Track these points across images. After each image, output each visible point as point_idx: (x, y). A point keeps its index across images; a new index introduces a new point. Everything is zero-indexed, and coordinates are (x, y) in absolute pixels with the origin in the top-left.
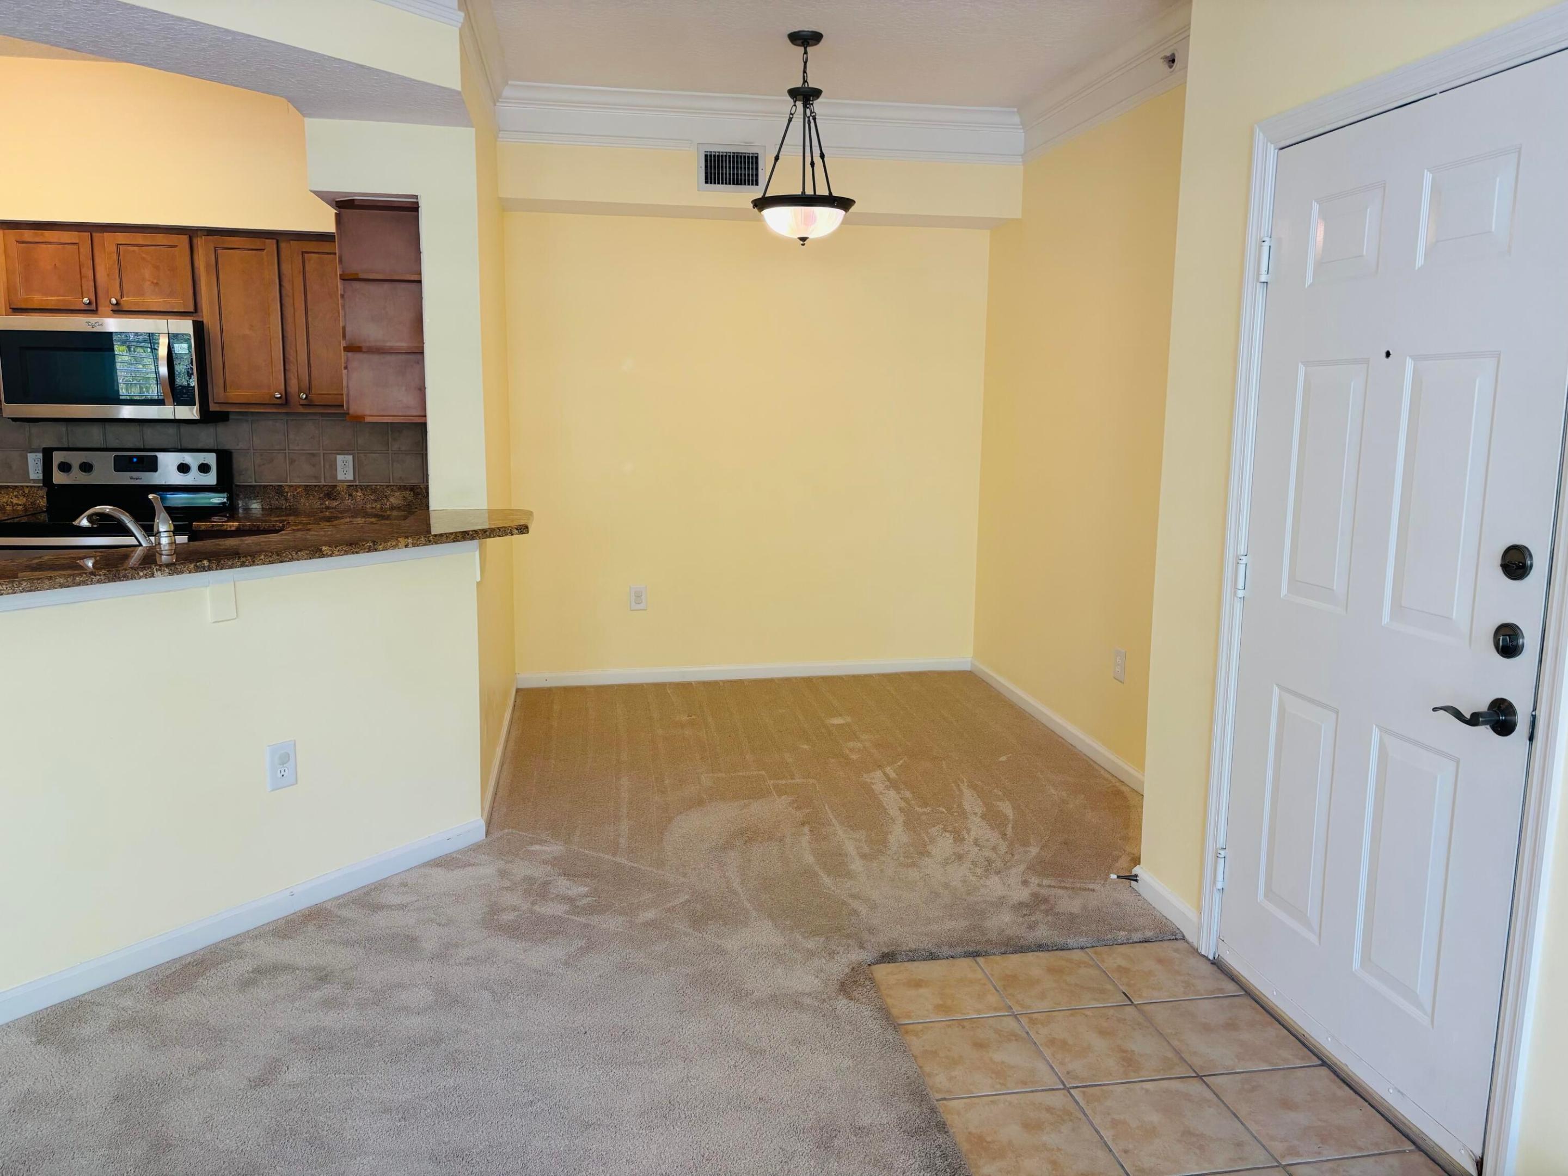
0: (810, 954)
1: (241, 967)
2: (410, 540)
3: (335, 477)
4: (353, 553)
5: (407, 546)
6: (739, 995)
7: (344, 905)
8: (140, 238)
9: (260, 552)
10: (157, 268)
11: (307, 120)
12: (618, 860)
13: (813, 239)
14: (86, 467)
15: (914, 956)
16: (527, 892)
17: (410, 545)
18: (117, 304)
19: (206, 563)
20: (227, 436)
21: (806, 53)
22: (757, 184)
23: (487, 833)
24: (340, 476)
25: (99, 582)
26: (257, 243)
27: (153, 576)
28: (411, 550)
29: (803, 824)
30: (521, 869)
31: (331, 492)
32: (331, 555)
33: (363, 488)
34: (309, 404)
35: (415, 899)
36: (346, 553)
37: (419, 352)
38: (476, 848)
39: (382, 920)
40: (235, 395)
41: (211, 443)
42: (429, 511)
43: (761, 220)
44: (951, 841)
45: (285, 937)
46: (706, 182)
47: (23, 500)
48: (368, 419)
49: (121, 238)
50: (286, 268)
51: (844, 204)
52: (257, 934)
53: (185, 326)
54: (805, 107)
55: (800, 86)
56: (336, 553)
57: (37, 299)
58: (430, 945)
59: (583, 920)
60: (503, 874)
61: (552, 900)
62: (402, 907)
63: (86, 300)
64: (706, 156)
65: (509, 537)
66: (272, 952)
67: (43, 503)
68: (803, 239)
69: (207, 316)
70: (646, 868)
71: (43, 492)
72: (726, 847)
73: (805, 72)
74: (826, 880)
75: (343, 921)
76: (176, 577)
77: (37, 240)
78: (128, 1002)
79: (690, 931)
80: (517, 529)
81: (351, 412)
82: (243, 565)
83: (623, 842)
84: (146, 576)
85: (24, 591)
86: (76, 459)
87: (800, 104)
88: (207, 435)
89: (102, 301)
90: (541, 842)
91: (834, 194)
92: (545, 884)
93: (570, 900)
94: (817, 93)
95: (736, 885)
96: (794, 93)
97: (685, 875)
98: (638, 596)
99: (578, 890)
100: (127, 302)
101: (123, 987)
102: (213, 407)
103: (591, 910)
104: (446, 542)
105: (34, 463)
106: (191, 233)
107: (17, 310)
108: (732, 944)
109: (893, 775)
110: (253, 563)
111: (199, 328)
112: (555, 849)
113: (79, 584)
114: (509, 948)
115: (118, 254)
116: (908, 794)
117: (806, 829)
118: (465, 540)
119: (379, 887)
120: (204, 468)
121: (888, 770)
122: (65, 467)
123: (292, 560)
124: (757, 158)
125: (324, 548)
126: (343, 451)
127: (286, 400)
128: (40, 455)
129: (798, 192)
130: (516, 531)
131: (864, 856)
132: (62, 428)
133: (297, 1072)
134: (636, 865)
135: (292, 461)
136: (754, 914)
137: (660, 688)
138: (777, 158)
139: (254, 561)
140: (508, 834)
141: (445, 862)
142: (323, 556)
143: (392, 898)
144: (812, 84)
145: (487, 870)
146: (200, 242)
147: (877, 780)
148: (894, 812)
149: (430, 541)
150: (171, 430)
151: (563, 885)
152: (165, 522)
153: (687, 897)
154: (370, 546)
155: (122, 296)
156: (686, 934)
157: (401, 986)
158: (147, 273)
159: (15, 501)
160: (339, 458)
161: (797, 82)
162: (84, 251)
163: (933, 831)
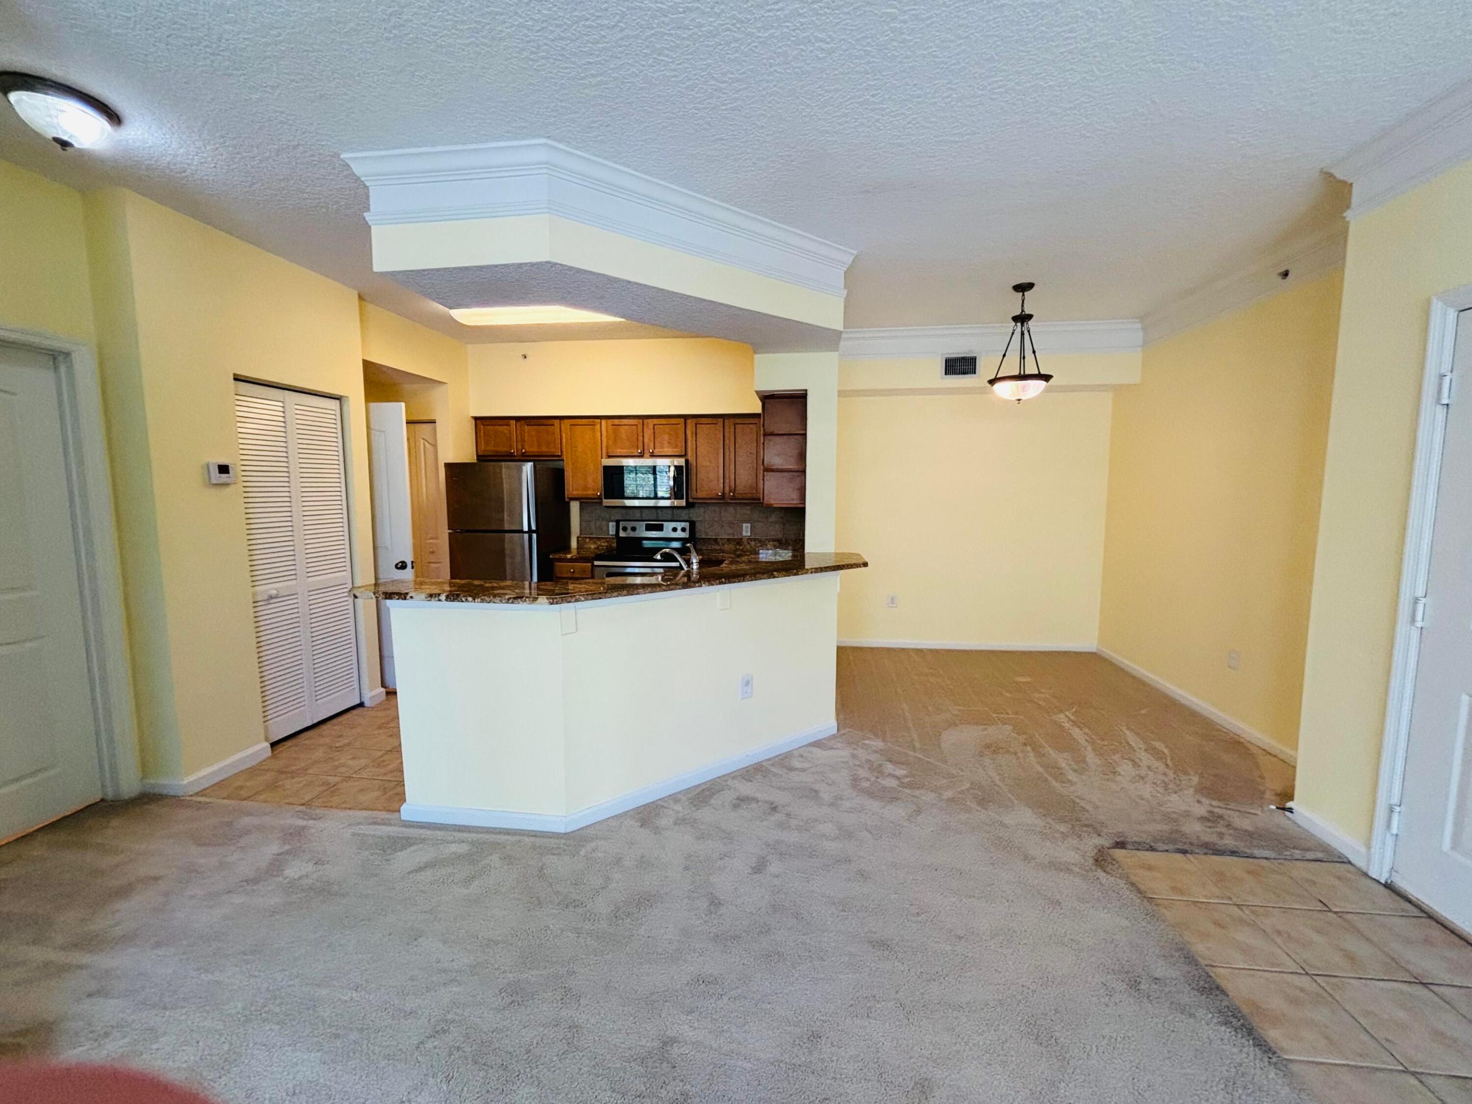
0: (1065, 836)
1: (730, 796)
3: (742, 534)
6: (1027, 858)
7: (772, 765)
8: (663, 421)
9: (747, 575)
10: (670, 434)
11: (756, 356)
12: (918, 755)
13: (1025, 401)
14: (634, 529)
15: (1139, 846)
16: (871, 770)
18: (653, 452)
19: (723, 580)
20: (695, 514)
21: (1023, 295)
22: (975, 373)
23: (838, 730)
24: (744, 534)
26: (714, 421)
29: (1025, 744)
30: (862, 754)
31: (739, 542)
33: (755, 540)
34: (734, 498)
35: (809, 766)
37: (804, 472)
38: (835, 737)
39: (795, 777)
40: (700, 495)
41: (686, 518)
43: (992, 392)
44: (1131, 766)
45: (747, 780)
46: (946, 374)
47: (606, 544)
48: (775, 506)
49: (656, 421)
50: (727, 430)
51: (1047, 378)
52: (732, 776)
53: (681, 462)
54: (1022, 326)
55: (1019, 313)
57: (619, 451)
58: (826, 796)
59: (908, 791)
60: (854, 756)
61: (887, 776)
62: (803, 770)
63: (639, 451)
64: (946, 360)
66: (746, 789)
67: (614, 545)
68: (1019, 400)
69: (689, 457)
70: (937, 763)
71: (615, 541)
72: (981, 754)
73: (1023, 306)
74: (1054, 783)
75: (775, 775)
77: (620, 424)
78: (678, 807)
79: (979, 808)
80: (863, 564)
81: (765, 502)
82: (739, 581)
83: (917, 745)
86: (629, 525)
87: (1019, 324)
88: (684, 514)
89: (646, 451)
90: (869, 738)
91: (1042, 372)
92: (880, 766)
93: (898, 778)
94: (1030, 317)
95: (997, 779)
96: (1015, 319)
97: (962, 770)
98: (892, 599)
99: (900, 772)
100: (656, 452)
101: (674, 798)
102: (691, 500)
103: (910, 786)
105: (612, 525)
106: (685, 417)
107: (610, 457)
108: (1008, 820)
109: (1073, 718)
110: (744, 581)
111: (687, 461)
112: (878, 744)
114: (874, 805)
115: (654, 428)
116: (1087, 730)
117: (1029, 748)
119: (787, 755)
120: (683, 530)
121: (1067, 713)
122: (625, 529)
123: (760, 579)
124: (975, 359)
126: (747, 522)
127: (723, 496)
128: (615, 524)
129: (1016, 373)
130: (862, 566)
131: (1075, 771)
132: (624, 511)
133: (775, 867)
134: (929, 760)
135: (723, 526)
136: (1016, 802)
138: (1004, 355)
140: (849, 732)
141: (818, 744)
142: (774, 577)
143: (797, 764)
144: (1027, 312)
145: (843, 753)
146: (689, 421)
147: (1061, 718)
148: (1083, 742)
150: (670, 512)
151: (889, 768)
152: (696, 557)
153: (968, 785)
155: (654, 448)
156: (977, 811)
157: (816, 820)
158: (666, 437)
159: (603, 544)
160: (745, 525)
161: (1018, 312)
162: (640, 427)
163: (1116, 757)
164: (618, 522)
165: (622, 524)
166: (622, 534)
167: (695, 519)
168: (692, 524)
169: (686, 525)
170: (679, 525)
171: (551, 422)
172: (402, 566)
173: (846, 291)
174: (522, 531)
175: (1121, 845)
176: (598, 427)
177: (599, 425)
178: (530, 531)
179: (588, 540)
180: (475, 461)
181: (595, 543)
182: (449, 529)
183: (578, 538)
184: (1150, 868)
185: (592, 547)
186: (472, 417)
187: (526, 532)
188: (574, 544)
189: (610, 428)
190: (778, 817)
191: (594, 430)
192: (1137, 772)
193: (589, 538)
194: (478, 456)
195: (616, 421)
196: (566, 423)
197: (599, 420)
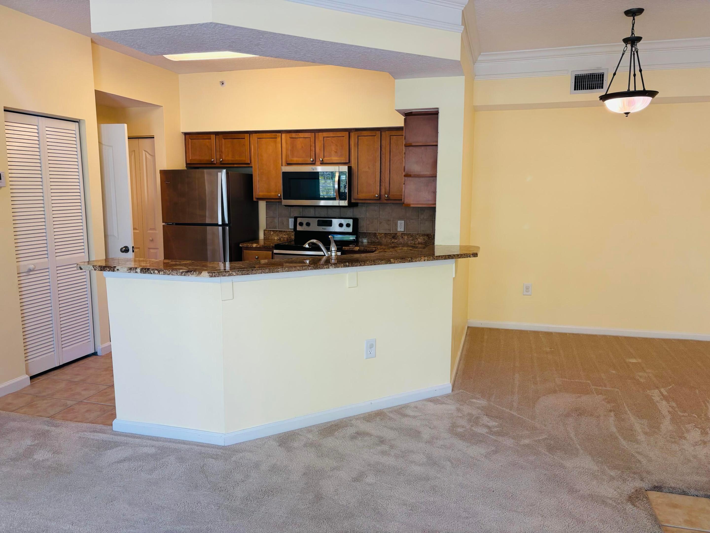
0: (612, 478)
1: (351, 431)
2: (426, 258)
3: (396, 229)
4: (403, 262)
5: (425, 260)
6: (572, 491)
7: (391, 412)
8: (331, 134)
9: (367, 260)
10: (337, 145)
11: (396, 81)
12: (512, 412)
13: (633, 113)
14: (308, 224)
15: (674, 491)
16: (469, 421)
18: (322, 160)
19: (347, 264)
20: (358, 212)
21: (634, 19)
22: (602, 88)
23: (453, 390)
24: (399, 230)
25: (311, 269)
26: (373, 133)
27: (329, 268)
28: (427, 262)
29: (610, 411)
30: (467, 409)
31: (394, 236)
32: (394, 263)
33: (408, 235)
34: (388, 199)
35: (420, 414)
36: (400, 262)
37: (435, 177)
38: (447, 396)
39: (406, 422)
40: (362, 196)
41: (351, 215)
42: (434, 246)
43: (604, 106)
44: (700, 433)
45: (368, 421)
46: (575, 90)
47: (286, 236)
48: (412, 206)
49: (325, 134)
50: (383, 142)
51: (652, 94)
52: (358, 418)
53: (345, 169)
54: (632, 47)
55: (630, 36)
56: (396, 262)
57: (295, 160)
58: (425, 436)
59: (494, 437)
60: (458, 410)
61: (481, 426)
62: (414, 417)
63: (312, 159)
64: (576, 77)
65: (469, 258)
66: (364, 427)
67: (293, 237)
68: (627, 113)
69: (353, 165)
70: (526, 419)
71: (293, 233)
72: (568, 415)
73: (633, 29)
74: (624, 443)
75: (390, 419)
76: (337, 269)
77: (297, 137)
78: (310, 436)
79: (547, 453)
80: (472, 255)
81: (405, 202)
82: (360, 265)
83: (515, 404)
84: (326, 268)
85: (286, 271)
86: (305, 221)
87: (629, 46)
88: (350, 212)
89: (317, 160)
90: (476, 398)
91: (647, 89)
92: (477, 418)
93: (489, 427)
94: (639, 39)
95: (572, 435)
96: (626, 41)
97: (545, 426)
98: (527, 288)
99: (492, 423)
100: (326, 160)
101: (309, 430)
102: (353, 201)
103: (499, 434)
104: (441, 260)
105: (291, 221)
106: (349, 131)
107: (289, 164)
108: (569, 464)
109: (665, 393)
110: (364, 265)
111: (350, 169)
112: (483, 402)
114: (460, 444)
115: (324, 140)
116: (674, 404)
117: (612, 414)
118: (449, 259)
119: (406, 406)
120: (348, 225)
121: (662, 390)
122: (301, 224)
123: (379, 264)
124: (603, 75)
125: (391, 260)
126: (401, 219)
127: (380, 197)
128: (293, 219)
129: (625, 89)
130: (472, 256)
131: (646, 433)
132: (301, 209)
133: (370, 479)
134: (521, 417)
135: (381, 223)
136: (581, 451)
137: (536, 333)
138: (615, 74)
140: (462, 392)
141: (433, 400)
142: (391, 263)
143: (410, 412)
144: (636, 35)
145: (451, 407)
146: (352, 134)
147: (655, 395)
148: (665, 412)
149: (434, 259)
150: (337, 210)
151: (485, 420)
152: (334, 247)
153: (546, 436)
154: (410, 260)
155: (324, 157)
156: (545, 455)
157: (412, 451)
158: (333, 148)
159: (284, 236)
160: (399, 222)
161: (628, 35)
162: (313, 140)
163: (689, 426)
164: (296, 219)
165: (299, 220)
166: (299, 228)
167: (357, 217)
168: (356, 221)
169: (351, 221)
170: (344, 222)
171: (241, 136)
172: (125, 250)
174: (217, 225)
175: (658, 488)
176: (279, 140)
177: (280, 137)
178: (224, 225)
179: (272, 233)
180: (185, 169)
181: (278, 235)
182: (163, 222)
183: (264, 230)
184: (675, 506)
185: (276, 238)
186: (182, 132)
187: (220, 225)
188: (261, 236)
189: (289, 140)
190: (385, 447)
191: (276, 142)
192: (702, 439)
193: (273, 231)
194: (187, 164)
195: (294, 135)
196: (255, 136)
197: (280, 134)
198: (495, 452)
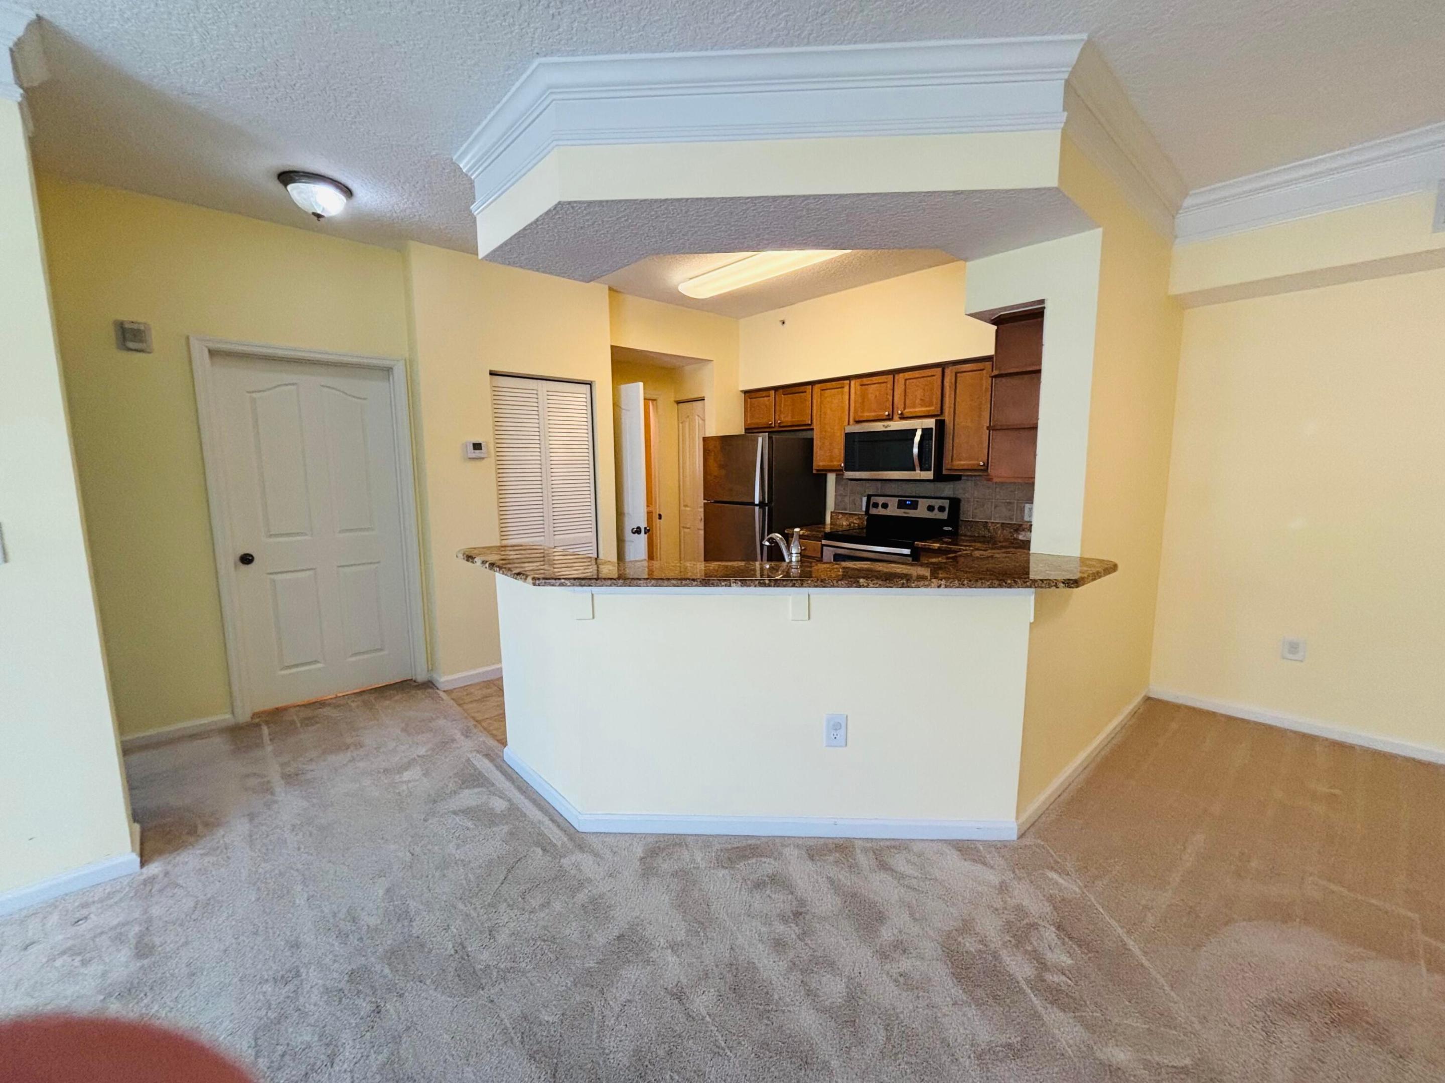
2: (943, 582)
3: (1023, 517)
4: (887, 587)
5: (939, 587)
7: (865, 850)
8: (916, 374)
10: (924, 389)
12: (1131, 943)
14: (885, 506)
16: (1009, 926)
17: (943, 586)
18: (902, 413)
20: (955, 490)
23: (1021, 835)
24: (1027, 518)
28: (943, 590)
31: (1018, 529)
32: (867, 587)
35: (916, 874)
36: (881, 586)
37: (1036, 427)
38: (999, 847)
39: (876, 882)
40: (957, 465)
41: (944, 494)
42: (1029, 554)
47: (857, 522)
49: (907, 375)
53: (930, 423)
56: (871, 585)
57: (867, 415)
59: (1037, 1003)
61: (1026, 952)
62: (900, 877)
63: (887, 413)
66: (796, 868)
67: (865, 524)
69: (947, 417)
70: (1158, 976)
71: (865, 518)
72: (1294, 1011)
75: (854, 867)
77: (868, 383)
78: (699, 856)
80: (1063, 583)
81: (992, 474)
83: (1150, 920)
86: (881, 500)
88: (939, 489)
89: (895, 413)
90: (1063, 872)
92: (1033, 926)
93: (1043, 966)
97: (1204, 1020)
98: (1293, 647)
100: (908, 411)
104: (980, 587)
105: (863, 502)
106: (943, 366)
107: (858, 422)
111: (941, 424)
112: (1071, 887)
113: (684, 586)
115: (905, 385)
118: (1002, 587)
119: (900, 846)
120: (942, 509)
122: (876, 505)
125: (862, 580)
128: (866, 498)
130: (1063, 585)
132: (879, 484)
134: (1146, 964)
135: (997, 506)
139: (802, 584)
140: (1038, 846)
143: (901, 864)
145: (992, 877)
146: (948, 371)
149: (964, 585)
150: (921, 486)
151: (1046, 939)
152: (796, 546)
153: (1188, 1061)
154: (903, 583)
155: (905, 409)
158: (919, 394)
159: (855, 521)
160: (1027, 506)
162: (890, 385)
164: (869, 497)
165: (874, 499)
166: (873, 511)
167: (959, 496)
168: (952, 503)
169: (946, 503)
170: (937, 503)
171: (802, 388)
172: (638, 531)
173: (1066, 114)
174: (753, 504)
176: (846, 389)
177: (848, 387)
178: (762, 505)
179: (840, 516)
180: (743, 432)
181: (847, 520)
182: (704, 499)
183: (832, 512)
185: (844, 523)
186: (742, 391)
187: (757, 505)
188: (828, 520)
189: (859, 387)
191: (842, 393)
193: (842, 513)
194: (746, 429)
195: (866, 381)
196: (817, 388)
197: (848, 382)
198: (1014, 1052)
